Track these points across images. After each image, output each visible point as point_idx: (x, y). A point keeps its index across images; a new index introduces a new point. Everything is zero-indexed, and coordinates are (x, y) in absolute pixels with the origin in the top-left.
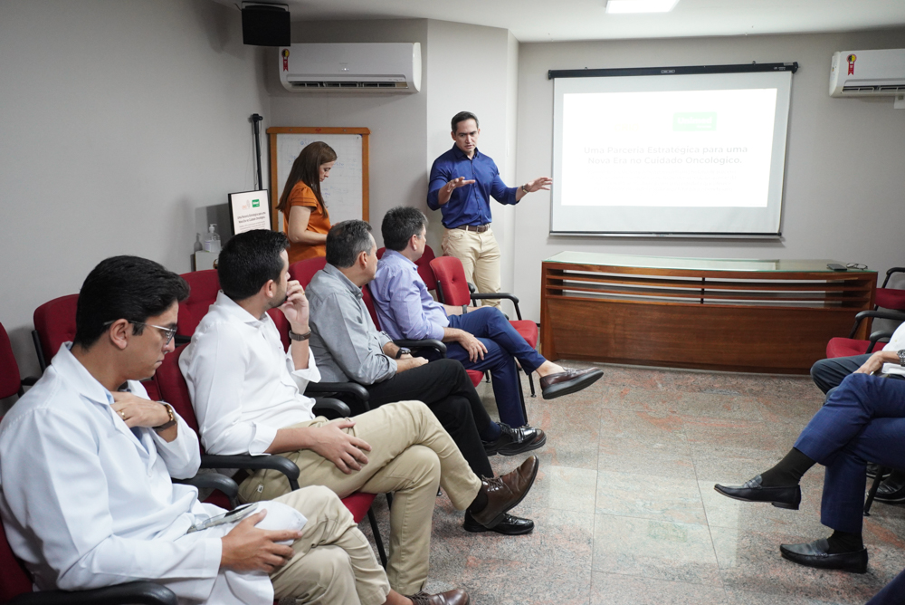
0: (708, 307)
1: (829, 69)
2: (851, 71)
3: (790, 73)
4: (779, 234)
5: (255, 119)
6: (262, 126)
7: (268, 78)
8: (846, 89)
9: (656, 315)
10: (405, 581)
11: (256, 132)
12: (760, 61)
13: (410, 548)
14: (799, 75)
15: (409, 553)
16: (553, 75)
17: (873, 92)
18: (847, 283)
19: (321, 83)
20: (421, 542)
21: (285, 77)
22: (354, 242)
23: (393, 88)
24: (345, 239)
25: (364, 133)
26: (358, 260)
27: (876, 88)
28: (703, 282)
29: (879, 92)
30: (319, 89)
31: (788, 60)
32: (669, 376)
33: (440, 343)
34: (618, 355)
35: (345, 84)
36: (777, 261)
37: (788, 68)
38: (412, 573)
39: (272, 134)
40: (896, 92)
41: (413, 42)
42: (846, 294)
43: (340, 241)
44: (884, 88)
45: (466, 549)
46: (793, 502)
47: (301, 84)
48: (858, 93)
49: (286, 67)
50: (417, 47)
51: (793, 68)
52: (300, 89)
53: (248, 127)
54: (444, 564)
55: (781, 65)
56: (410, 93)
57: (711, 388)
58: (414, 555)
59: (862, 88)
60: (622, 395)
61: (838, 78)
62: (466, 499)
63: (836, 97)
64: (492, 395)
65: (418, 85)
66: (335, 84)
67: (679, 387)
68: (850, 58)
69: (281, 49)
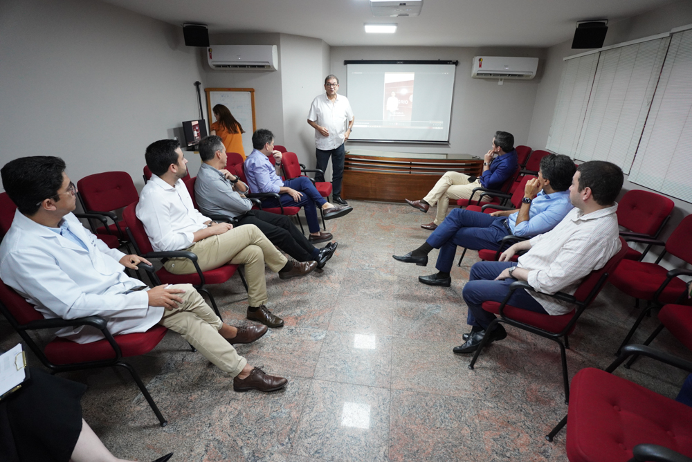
0: (412, 176)
1: (472, 65)
2: (480, 66)
3: (454, 65)
4: (448, 142)
5: (197, 84)
6: (202, 88)
7: (203, 62)
8: (478, 74)
9: (390, 179)
10: (255, 301)
11: (198, 90)
12: (442, 59)
13: (254, 288)
14: (459, 67)
15: (254, 290)
16: (347, 62)
17: (489, 77)
18: (472, 165)
19: (229, 66)
20: (260, 285)
21: (211, 63)
22: (212, 145)
23: (263, 68)
24: (208, 144)
25: (252, 91)
26: (216, 155)
27: (491, 74)
28: (411, 164)
29: (492, 77)
30: (228, 68)
31: (454, 59)
32: (395, 206)
33: (277, 195)
34: (373, 197)
35: (241, 66)
36: (447, 154)
37: (454, 63)
38: (257, 298)
39: (207, 91)
40: (499, 77)
41: (272, 45)
42: (471, 170)
43: (205, 145)
44: (494, 75)
45: (284, 288)
46: (424, 263)
47: (219, 66)
48: (483, 77)
49: (211, 57)
50: (274, 48)
51: (456, 63)
52: (219, 69)
53: (194, 88)
54: (273, 295)
55: (451, 61)
56: (273, 71)
57: (412, 211)
58: (257, 291)
59: (485, 74)
60: (372, 216)
61: (476, 69)
62: (278, 268)
63: (474, 78)
64: (304, 216)
65: (276, 67)
66: (236, 66)
67: (398, 211)
68: (480, 60)
69: (208, 48)
